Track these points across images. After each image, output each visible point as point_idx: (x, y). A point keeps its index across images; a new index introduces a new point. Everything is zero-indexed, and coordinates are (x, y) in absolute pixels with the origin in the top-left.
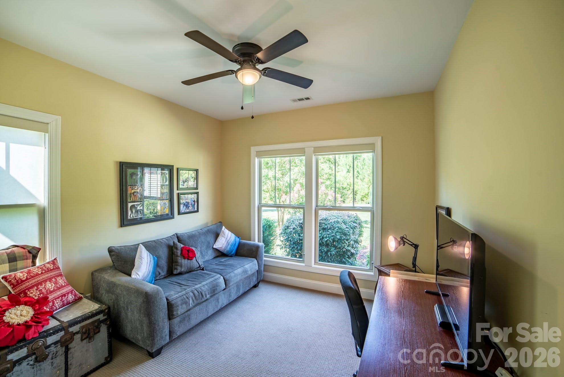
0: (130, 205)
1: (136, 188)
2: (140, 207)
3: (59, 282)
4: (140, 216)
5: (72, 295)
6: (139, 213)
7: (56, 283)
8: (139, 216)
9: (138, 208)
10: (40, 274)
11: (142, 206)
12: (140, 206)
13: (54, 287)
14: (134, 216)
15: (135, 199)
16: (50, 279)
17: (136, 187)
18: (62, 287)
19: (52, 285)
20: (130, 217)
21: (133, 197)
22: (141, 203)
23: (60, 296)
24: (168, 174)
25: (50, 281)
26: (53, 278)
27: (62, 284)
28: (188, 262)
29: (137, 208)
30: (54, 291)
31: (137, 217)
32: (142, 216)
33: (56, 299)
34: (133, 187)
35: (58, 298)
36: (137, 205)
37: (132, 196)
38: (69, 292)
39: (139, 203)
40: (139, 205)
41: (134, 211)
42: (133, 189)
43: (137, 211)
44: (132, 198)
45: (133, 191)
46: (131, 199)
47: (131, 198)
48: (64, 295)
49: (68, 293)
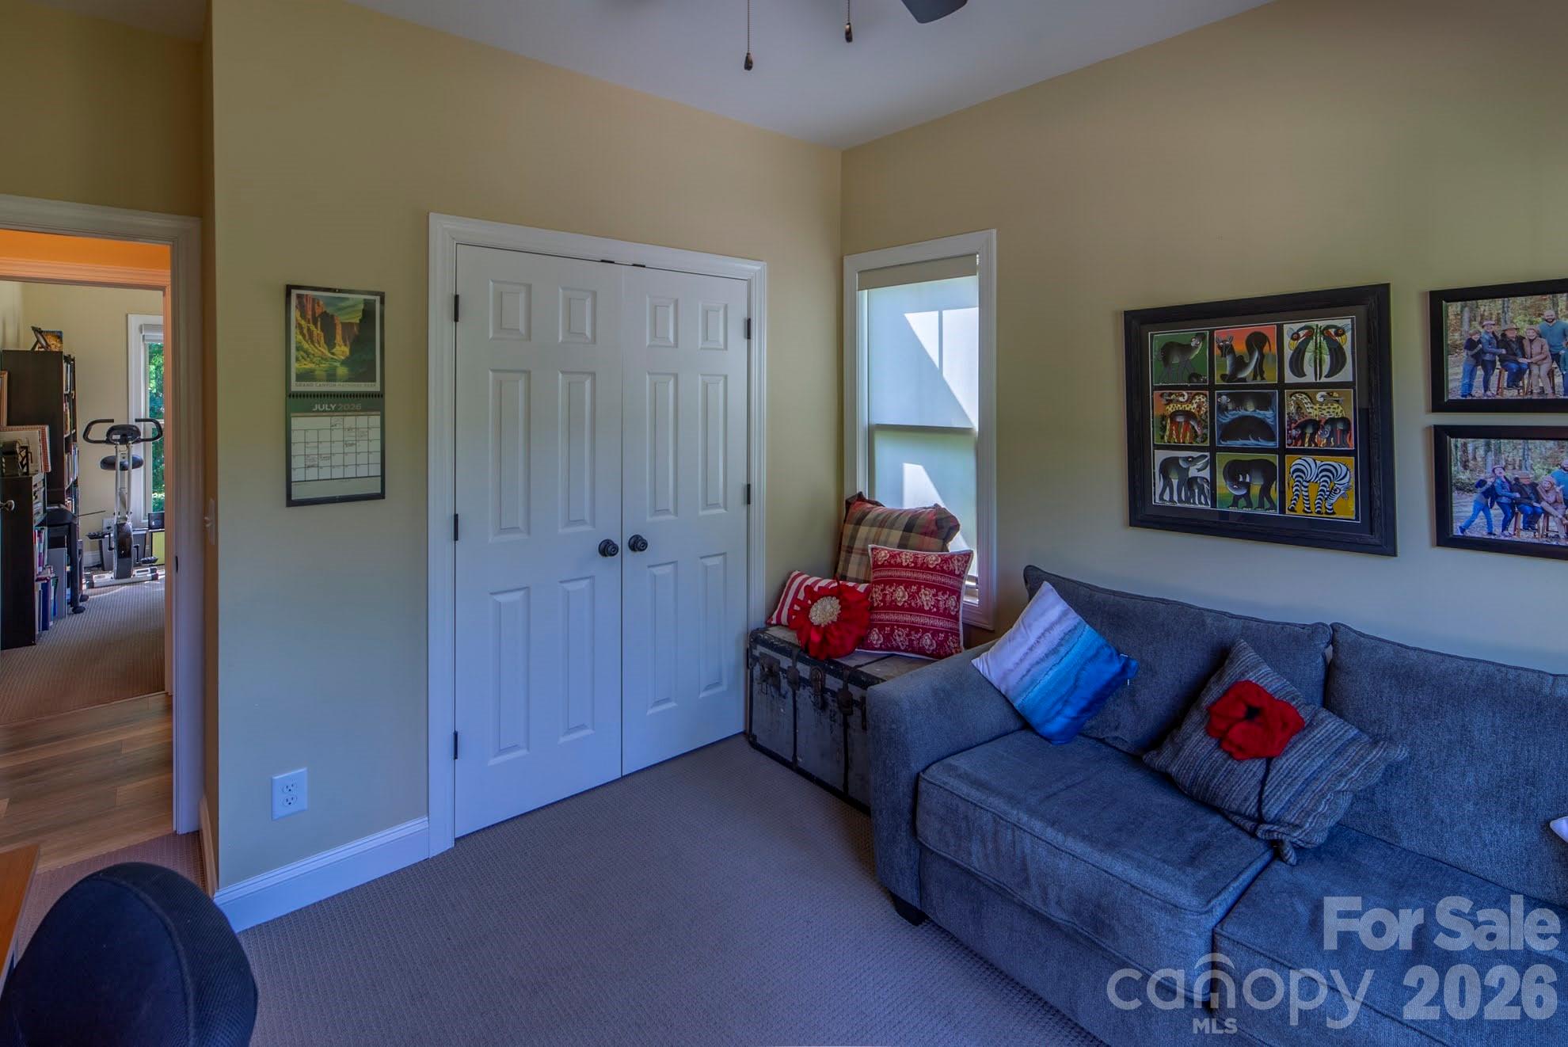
0: (1160, 456)
1: (1181, 399)
2: (1199, 470)
3: (920, 598)
4: (1200, 503)
5: (933, 639)
6: (1196, 491)
7: (912, 596)
8: (1194, 503)
9: (1193, 472)
10: (902, 567)
11: (1208, 468)
12: (1200, 464)
13: (905, 602)
14: (1175, 498)
15: (1178, 437)
16: (908, 584)
17: (1184, 396)
18: (920, 610)
19: (904, 596)
20: (1161, 498)
21: (1171, 430)
22: (1206, 456)
23: (909, 626)
24: (1349, 334)
25: (906, 588)
26: (914, 583)
27: (923, 605)
28: (1211, 753)
29: (1187, 469)
30: (902, 608)
31: (1186, 505)
32: (1207, 504)
33: (898, 626)
34: (1170, 394)
35: (904, 627)
36: (1186, 459)
37: (1168, 427)
38: (929, 629)
39: (1196, 454)
40: (1194, 460)
41: (1175, 482)
42: (1169, 402)
43: (1190, 483)
44: (1167, 433)
45: (1170, 409)
46: (1166, 438)
47: (1164, 431)
48: (916, 629)
49: (926, 631)
